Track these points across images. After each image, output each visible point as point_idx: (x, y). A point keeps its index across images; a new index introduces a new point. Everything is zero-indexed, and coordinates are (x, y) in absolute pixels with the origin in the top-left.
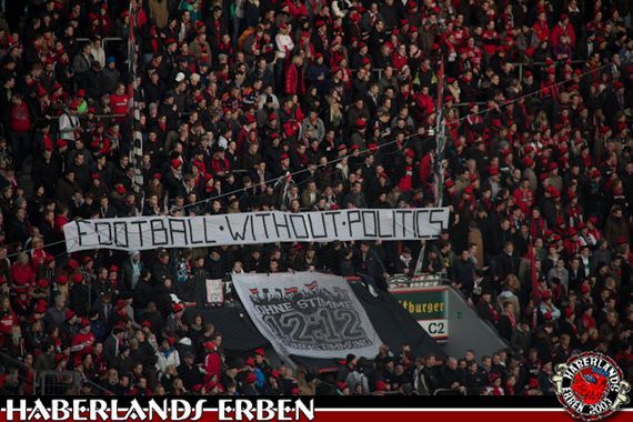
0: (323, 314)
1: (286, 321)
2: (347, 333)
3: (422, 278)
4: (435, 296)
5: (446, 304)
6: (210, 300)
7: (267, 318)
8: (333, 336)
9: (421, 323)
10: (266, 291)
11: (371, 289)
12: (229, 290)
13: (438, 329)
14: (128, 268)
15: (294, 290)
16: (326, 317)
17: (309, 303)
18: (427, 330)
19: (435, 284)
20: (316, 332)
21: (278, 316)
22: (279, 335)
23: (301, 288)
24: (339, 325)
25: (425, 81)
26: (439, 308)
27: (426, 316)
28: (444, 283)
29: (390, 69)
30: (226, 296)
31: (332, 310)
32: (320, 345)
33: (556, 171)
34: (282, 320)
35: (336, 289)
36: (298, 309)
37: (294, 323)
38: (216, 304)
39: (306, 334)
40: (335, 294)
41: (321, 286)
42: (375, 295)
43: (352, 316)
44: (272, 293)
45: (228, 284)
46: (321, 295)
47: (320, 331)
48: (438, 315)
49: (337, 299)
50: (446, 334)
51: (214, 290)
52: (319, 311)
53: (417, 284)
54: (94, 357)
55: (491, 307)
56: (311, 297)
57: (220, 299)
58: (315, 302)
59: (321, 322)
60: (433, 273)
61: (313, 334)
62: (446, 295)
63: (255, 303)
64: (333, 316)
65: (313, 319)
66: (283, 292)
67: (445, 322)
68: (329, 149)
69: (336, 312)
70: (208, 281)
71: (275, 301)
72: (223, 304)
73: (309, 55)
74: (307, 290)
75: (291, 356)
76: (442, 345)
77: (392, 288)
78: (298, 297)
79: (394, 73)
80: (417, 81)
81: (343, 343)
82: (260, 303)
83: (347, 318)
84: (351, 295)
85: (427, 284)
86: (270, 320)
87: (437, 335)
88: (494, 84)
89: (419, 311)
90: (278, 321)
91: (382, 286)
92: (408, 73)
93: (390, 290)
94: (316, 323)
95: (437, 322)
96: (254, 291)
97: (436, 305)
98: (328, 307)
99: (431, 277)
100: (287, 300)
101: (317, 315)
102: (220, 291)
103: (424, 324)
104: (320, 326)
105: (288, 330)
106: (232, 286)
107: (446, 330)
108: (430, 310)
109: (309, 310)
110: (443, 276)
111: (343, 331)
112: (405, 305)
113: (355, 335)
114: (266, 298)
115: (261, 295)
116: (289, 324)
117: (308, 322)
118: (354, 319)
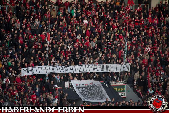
0: (94, 91)
1: (85, 93)
2: (100, 96)
3: (119, 82)
4: (122, 87)
5: (125, 89)
6: (66, 87)
7: (80, 92)
8: (97, 96)
9: (119, 93)
10: (80, 85)
11: (106, 85)
12: (70, 84)
13: (123, 95)
14: (45, 78)
15: (87, 85)
16: (95, 91)
17: (91, 88)
18: (121, 95)
19: (123, 83)
21: (83, 91)
22: (83, 96)
23: (89, 84)
24: (98, 93)
25: (121, 32)
26: (123, 90)
27: (120, 92)
28: (125, 83)
29: (111, 28)
30: (70, 86)
31: (96, 90)
32: (93, 98)
33: (153, 55)
34: (84, 92)
35: (97, 84)
36: (88, 89)
37: (87, 93)
38: (67, 88)
39: (90, 96)
40: (97, 86)
41: (93, 84)
42: (108, 86)
44: (81, 85)
45: (70, 83)
46: (93, 86)
48: (123, 91)
49: (98, 87)
50: (125, 96)
51: (67, 84)
52: (93, 90)
53: (118, 84)
54: (36, 101)
55: (137, 89)
56: (91, 86)
57: (68, 87)
60: (122, 81)
61: (92, 96)
62: (125, 86)
63: (77, 88)
64: (97, 91)
65: (92, 92)
66: (84, 85)
67: (125, 93)
68: (96, 49)
69: (97, 90)
70: (65, 82)
71: (82, 87)
72: (69, 88)
73: (92, 25)
74: (90, 85)
75: (86, 101)
76: (124, 99)
77: (112, 84)
78: (88, 86)
79: (113, 30)
80: (119, 32)
81: (99, 98)
82: (78, 88)
83: (100, 92)
84: (101, 86)
85: (121, 83)
86: (81, 92)
87: (123, 96)
88: (138, 33)
89: (118, 90)
90: (83, 93)
91: (109, 84)
92: (116, 30)
93: (111, 85)
94: (92, 93)
95: (123, 93)
96: (77, 85)
97: (123, 89)
99: (122, 82)
100: (85, 87)
101: (93, 91)
102: (68, 85)
103: (120, 94)
104: (93, 94)
105: (85, 95)
106: (71, 83)
107: (125, 95)
108: (121, 90)
109: (91, 90)
110: (125, 81)
112: (115, 89)
113: (102, 96)
114: (80, 87)
115: (79, 86)
116: (86, 93)
117: (90, 93)
118: (102, 92)
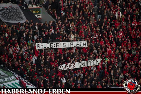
0: (13, 13)
2: (19, 17)
4: (39, 9)
5: (41, 11)
8: (15, 18)
11: (24, 7)
13: (39, 16)
15: (6, 7)
18: (37, 17)
19: (39, 6)
20: (12, 17)
21: (3, 13)
22: (3, 17)
24: (17, 15)
26: (39, 12)
28: (41, 6)
32: (13, 20)
35: (16, 7)
36: (7, 12)
37: (7, 15)
39: (9, 17)
41: (12, 7)
42: (25, 9)
43: (20, 13)
47: (13, 17)
48: (39, 13)
49: (16, 10)
50: (41, 18)
52: (12, 12)
53: (34, 6)
55: (51, 11)
56: (10, 9)
58: (11, 10)
59: (13, 14)
62: (41, 9)
64: (15, 13)
65: (11, 14)
66: (4, 8)
67: (41, 15)
71: (2, 10)
74: (9, 7)
75: (6, 22)
76: (40, 20)
77: (29, 7)
78: (7, 9)
81: (18, 19)
83: (19, 14)
84: (20, 9)
87: (39, 18)
89: (35, 12)
91: (26, 7)
94: (12, 15)
95: (39, 15)
97: (39, 11)
98: (14, 11)
100: (5, 10)
103: (36, 15)
104: (13, 15)
105: (5, 17)
109: (10, 12)
111: (18, 17)
112: (32, 11)
116: (5, 15)
117: (10, 15)
118: (20, 14)
